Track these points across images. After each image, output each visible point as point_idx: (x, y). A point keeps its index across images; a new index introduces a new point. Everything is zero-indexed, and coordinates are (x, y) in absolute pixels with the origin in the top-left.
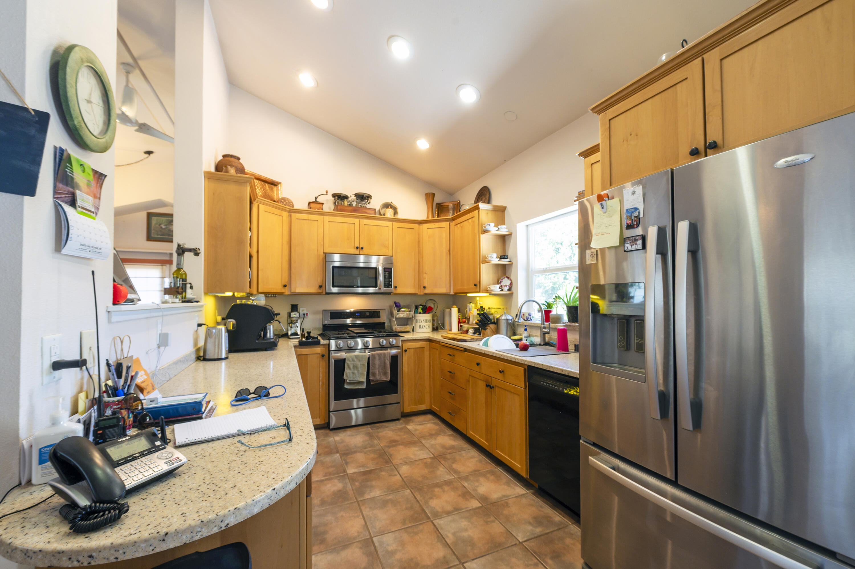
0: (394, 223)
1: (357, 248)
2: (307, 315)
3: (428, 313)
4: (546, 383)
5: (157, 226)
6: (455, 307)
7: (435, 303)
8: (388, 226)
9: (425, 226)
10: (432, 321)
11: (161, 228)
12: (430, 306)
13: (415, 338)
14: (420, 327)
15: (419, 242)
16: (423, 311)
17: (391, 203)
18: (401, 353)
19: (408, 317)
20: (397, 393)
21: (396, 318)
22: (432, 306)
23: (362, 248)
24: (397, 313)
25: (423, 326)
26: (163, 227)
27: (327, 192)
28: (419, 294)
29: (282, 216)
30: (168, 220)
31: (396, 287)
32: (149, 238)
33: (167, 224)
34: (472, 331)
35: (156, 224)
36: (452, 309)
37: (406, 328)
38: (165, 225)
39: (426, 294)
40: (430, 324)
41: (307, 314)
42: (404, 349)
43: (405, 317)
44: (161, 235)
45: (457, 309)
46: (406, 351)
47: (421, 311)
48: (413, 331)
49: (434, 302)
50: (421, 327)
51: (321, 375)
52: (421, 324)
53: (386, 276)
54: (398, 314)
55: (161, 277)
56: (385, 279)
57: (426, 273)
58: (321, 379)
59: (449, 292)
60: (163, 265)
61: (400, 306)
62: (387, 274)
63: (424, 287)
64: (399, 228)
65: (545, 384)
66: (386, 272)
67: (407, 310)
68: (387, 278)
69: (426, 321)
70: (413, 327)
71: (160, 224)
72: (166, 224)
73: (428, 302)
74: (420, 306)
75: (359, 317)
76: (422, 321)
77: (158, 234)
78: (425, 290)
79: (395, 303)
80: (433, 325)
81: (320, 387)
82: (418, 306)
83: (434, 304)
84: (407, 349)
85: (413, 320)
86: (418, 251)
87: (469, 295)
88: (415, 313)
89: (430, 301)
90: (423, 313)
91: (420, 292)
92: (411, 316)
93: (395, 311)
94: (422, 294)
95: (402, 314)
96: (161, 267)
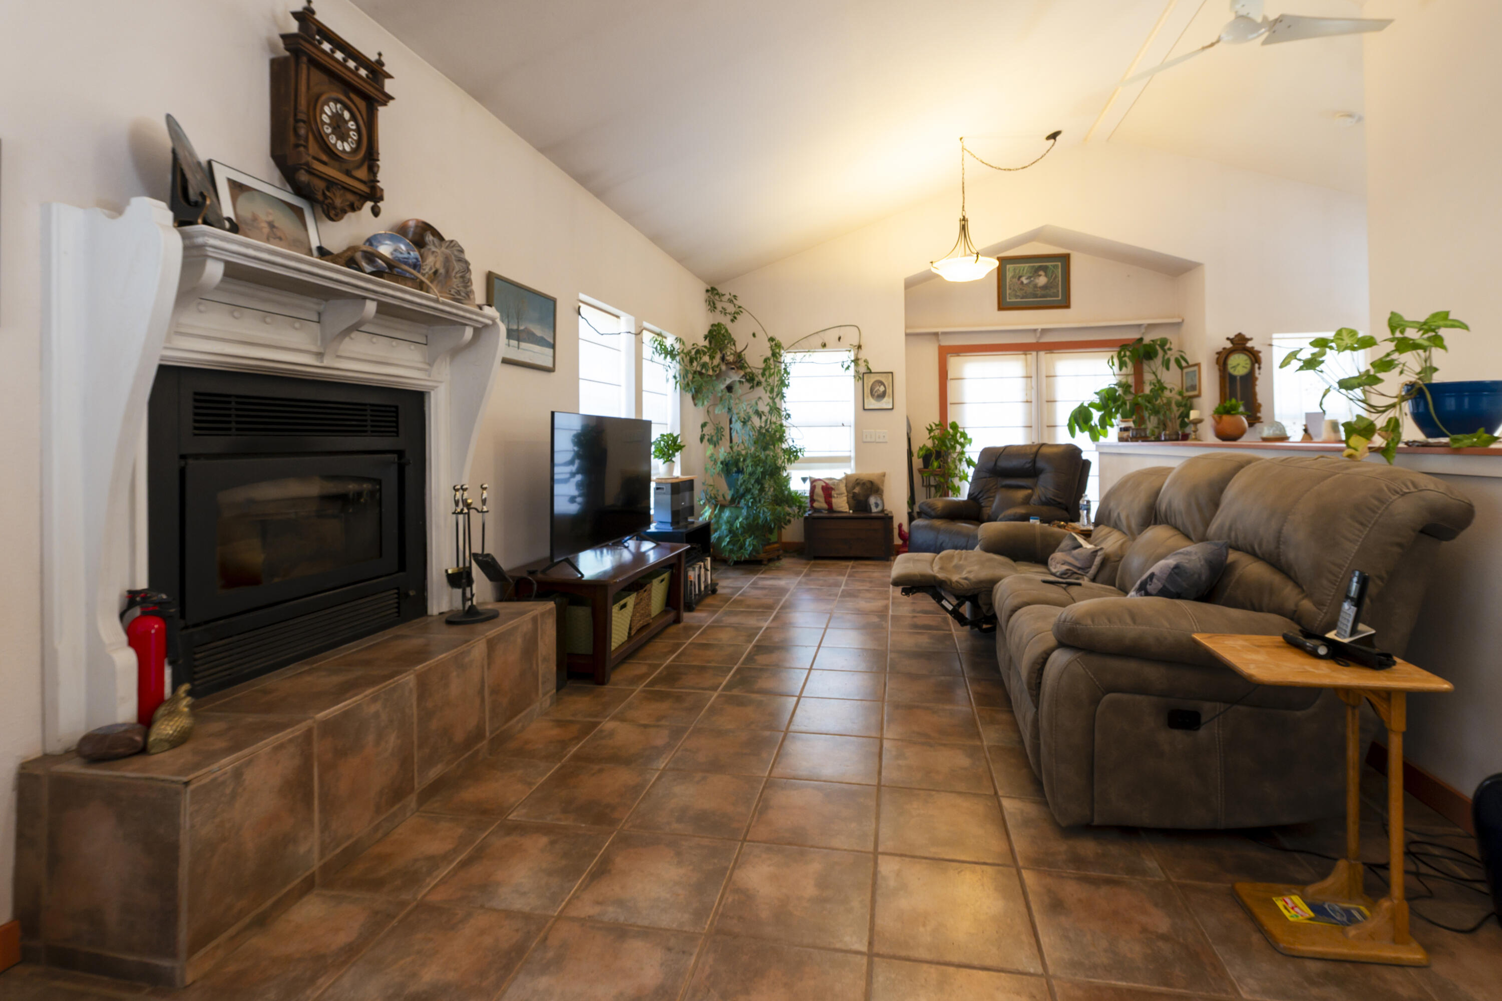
5: (1015, 280)
11: (1022, 283)
26: (1025, 281)
30: (1033, 266)
32: (1003, 305)
33: (1031, 275)
35: (1013, 277)
38: (1029, 278)
44: (1022, 298)
55: (1025, 375)
60: (1028, 353)
71: (1020, 277)
72: (1029, 275)
77: (1016, 296)
96: (1023, 356)
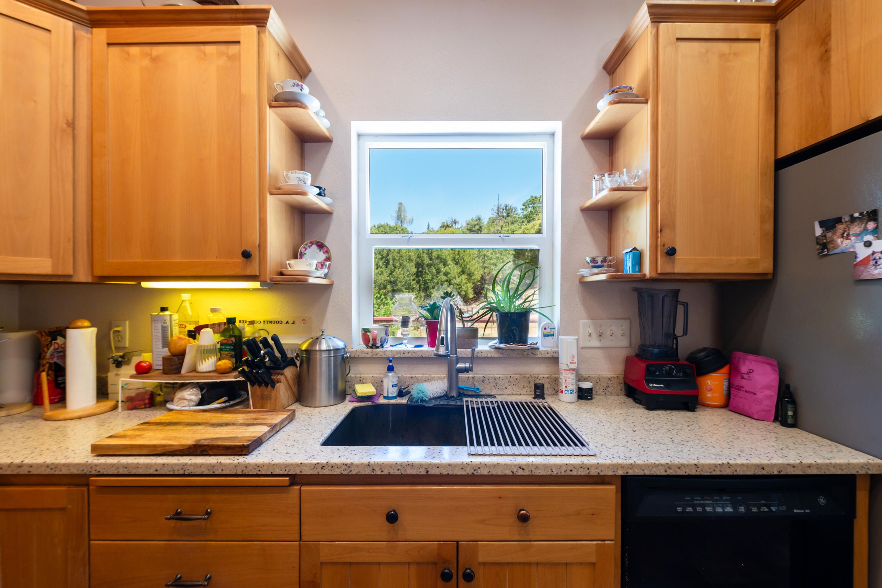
4: (691, 506)
6: (86, 323)
36: (71, 331)
45: (95, 329)
59: (71, 272)
65: (689, 509)
87: (145, 285)
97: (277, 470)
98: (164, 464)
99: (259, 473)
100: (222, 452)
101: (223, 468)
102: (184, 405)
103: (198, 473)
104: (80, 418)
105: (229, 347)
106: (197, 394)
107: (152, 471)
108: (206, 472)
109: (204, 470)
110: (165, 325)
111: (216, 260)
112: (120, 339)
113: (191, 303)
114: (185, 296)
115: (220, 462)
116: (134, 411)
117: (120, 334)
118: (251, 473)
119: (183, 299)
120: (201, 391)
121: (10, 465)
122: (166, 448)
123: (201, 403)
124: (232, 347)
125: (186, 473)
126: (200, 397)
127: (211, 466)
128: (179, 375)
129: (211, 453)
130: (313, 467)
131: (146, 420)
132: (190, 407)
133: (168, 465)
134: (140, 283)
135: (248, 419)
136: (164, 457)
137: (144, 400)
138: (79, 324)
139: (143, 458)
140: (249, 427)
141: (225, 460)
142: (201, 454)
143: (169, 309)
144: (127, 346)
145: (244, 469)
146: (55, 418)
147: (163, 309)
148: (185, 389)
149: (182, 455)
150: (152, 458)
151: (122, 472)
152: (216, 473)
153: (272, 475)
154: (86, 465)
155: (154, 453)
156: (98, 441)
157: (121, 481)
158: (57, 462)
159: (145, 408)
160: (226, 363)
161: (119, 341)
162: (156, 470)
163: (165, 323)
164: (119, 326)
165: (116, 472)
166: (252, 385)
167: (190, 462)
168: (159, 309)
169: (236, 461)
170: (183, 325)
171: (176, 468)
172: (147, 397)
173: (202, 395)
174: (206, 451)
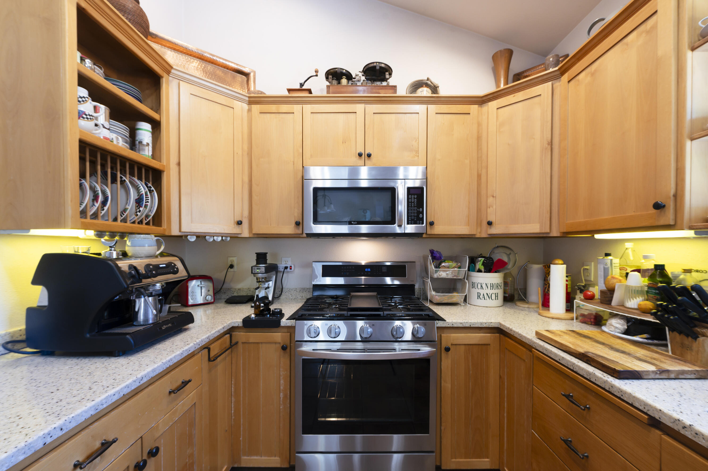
0: (429, 106)
1: (360, 155)
2: (291, 269)
3: (496, 272)
6: (561, 262)
7: (510, 254)
8: (418, 113)
9: (493, 105)
10: (502, 287)
12: (501, 258)
13: (468, 325)
14: (479, 297)
15: (479, 138)
16: (485, 269)
17: (428, 79)
18: (438, 355)
19: (455, 278)
20: (426, 431)
21: (433, 279)
22: (505, 259)
23: (369, 156)
24: (436, 270)
25: (485, 295)
27: (317, 71)
28: (478, 236)
29: (233, 108)
31: (432, 224)
34: (623, 325)
36: (552, 266)
37: (452, 297)
39: (493, 237)
40: (500, 292)
41: (291, 266)
42: (444, 345)
43: (450, 276)
45: (565, 266)
46: (447, 350)
47: (482, 268)
48: (465, 300)
49: (508, 252)
50: (481, 297)
51: (282, 382)
52: (482, 292)
53: (411, 202)
54: (436, 272)
56: (410, 208)
57: (493, 197)
58: (282, 388)
59: (548, 231)
61: (440, 258)
62: (414, 198)
63: (490, 223)
64: (439, 115)
66: (411, 195)
67: (454, 264)
68: (414, 207)
69: (492, 286)
70: (466, 296)
73: (496, 251)
74: (480, 259)
75: (369, 273)
76: (484, 286)
78: (490, 228)
79: (432, 252)
80: (505, 292)
81: (281, 403)
82: (477, 258)
83: (508, 255)
84: (450, 346)
85: (466, 283)
86: (478, 158)
87: (597, 236)
88: (469, 270)
89: (501, 250)
90: (485, 272)
91: (480, 233)
92: (461, 277)
93: (432, 267)
94: (484, 235)
95: (444, 271)
97: (637, 404)
98: (563, 358)
99: (622, 397)
100: (600, 367)
101: (596, 379)
102: (611, 330)
103: (581, 374)
104: (553, 318)
105: (654, 291)
106: (623, 324)
107: (557, 359)
108: (585, 376)
109: (585, 373)
110: (606, 267)
111: (633, 214)
112: (588, 275)
113: (634, 251)
114: (628, 245)
115: (595, 373)
116: (583, 324)
117: (588, 271)
118: (615, 394)
119: (626, 247)
120: (627, 323)
121: (509, 328)
122: (567, 348)
123: (626, 332)
124: (657, 291)
125: (575, 370)
126: (626, 327)
127: (589, 373)
128: (610, 306)
129: (592, 364)
130: (672, 421)
131: (574, 330)
132: (615, 332)
133: (565, 359)
134: (594, 236)
135: (647, 356)
136: (566, 354)
137: (590, 319)
138: (557, 262)
139: (556, 349)
140: (638, 361)
141: (599, 373)
142: (586, 362)
143: (612, 254)
144: (592, 280)
145: (611, 388)
146: (542, 315)
147: (607, 255)
148: (615, 318)
149: (576, 358)
150: (560, 351)
151: (545, 352)
152: (592, 380)
153: (632, 405)
154: (531, 340)
155: (561, 349)
156: (540, 330)
157: (544, 357)
158: (522, 334)
159: (591, 324)
160: (649, 304)
161: (588, 276)
162: (560, 360)
163: (606, 265)
164: (587, 266)
165: (542, 351)
166: (671, 330)
167: (577, 363)
168: (604, 255)
169: (606, 378)
170: (625, 268)
171: (569, 364)
172: (592, 317)
173: (628, 326)
174: (589, 361)
